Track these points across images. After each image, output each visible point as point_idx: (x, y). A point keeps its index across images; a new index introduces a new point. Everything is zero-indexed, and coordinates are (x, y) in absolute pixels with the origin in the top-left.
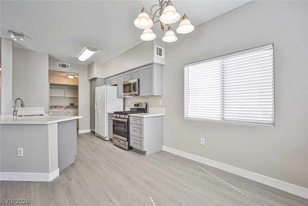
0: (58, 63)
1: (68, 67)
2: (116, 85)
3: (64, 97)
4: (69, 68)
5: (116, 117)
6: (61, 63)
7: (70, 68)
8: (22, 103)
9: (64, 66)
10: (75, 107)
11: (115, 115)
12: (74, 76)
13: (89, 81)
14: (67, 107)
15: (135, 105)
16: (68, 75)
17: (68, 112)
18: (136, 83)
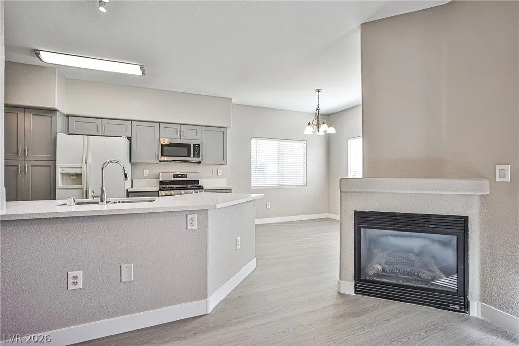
15: (176, 176)
18: (199, 145)
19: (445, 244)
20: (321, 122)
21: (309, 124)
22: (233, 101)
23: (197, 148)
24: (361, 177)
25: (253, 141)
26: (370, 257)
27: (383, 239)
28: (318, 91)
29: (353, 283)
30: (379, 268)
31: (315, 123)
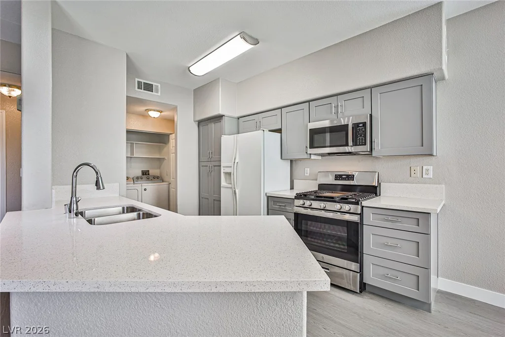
0: (137, 80)
1: (157, 92)
2: (279, 131)
3: (131, 157)
4: (159, 94)
5: (303, 206)
6: (143, 81)
7: (159, 92)
8: (97, 178)
9: (149, 87)
10: (152, 178)
11: (301, 202)
12: (161, 112)
13: (197, 123)
14: (138, 178)
15: (338, 177)
16: (147, 110)
17: (143, 190)
18: (365, 124)
23: (361, 129)
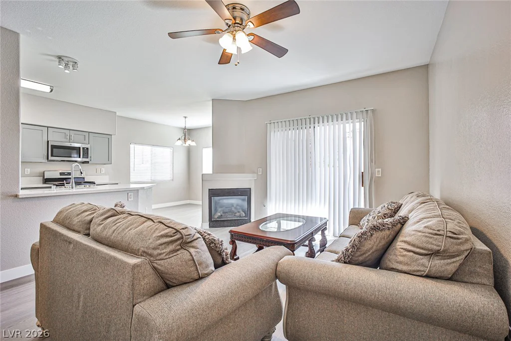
15: (61, 174)
18: (87, 149)
19: (243, 200)
20: (186, 139)
21: (179, 139)
22: (117, 114)
23: (86, 151)
24: (211, 172)
25: (132, 146)
26: (216, 210)
27: (221, 201)
28: (185, 117)
29: (208, 223)
30: (219, 214)
31: (183, 138)
